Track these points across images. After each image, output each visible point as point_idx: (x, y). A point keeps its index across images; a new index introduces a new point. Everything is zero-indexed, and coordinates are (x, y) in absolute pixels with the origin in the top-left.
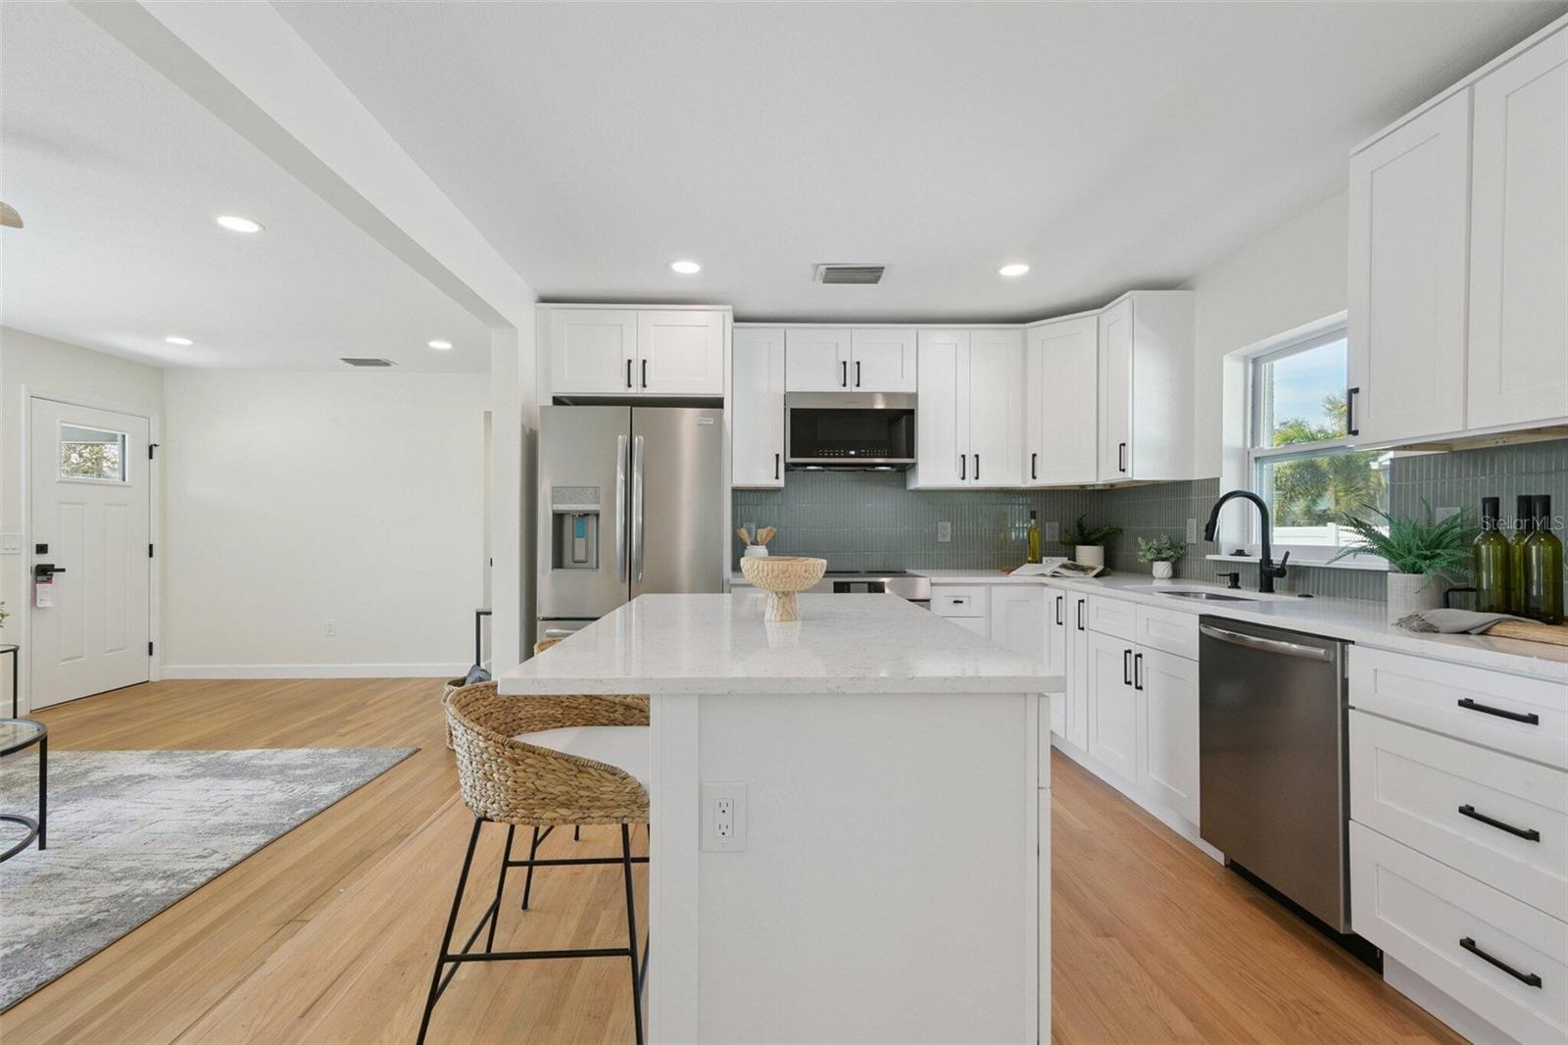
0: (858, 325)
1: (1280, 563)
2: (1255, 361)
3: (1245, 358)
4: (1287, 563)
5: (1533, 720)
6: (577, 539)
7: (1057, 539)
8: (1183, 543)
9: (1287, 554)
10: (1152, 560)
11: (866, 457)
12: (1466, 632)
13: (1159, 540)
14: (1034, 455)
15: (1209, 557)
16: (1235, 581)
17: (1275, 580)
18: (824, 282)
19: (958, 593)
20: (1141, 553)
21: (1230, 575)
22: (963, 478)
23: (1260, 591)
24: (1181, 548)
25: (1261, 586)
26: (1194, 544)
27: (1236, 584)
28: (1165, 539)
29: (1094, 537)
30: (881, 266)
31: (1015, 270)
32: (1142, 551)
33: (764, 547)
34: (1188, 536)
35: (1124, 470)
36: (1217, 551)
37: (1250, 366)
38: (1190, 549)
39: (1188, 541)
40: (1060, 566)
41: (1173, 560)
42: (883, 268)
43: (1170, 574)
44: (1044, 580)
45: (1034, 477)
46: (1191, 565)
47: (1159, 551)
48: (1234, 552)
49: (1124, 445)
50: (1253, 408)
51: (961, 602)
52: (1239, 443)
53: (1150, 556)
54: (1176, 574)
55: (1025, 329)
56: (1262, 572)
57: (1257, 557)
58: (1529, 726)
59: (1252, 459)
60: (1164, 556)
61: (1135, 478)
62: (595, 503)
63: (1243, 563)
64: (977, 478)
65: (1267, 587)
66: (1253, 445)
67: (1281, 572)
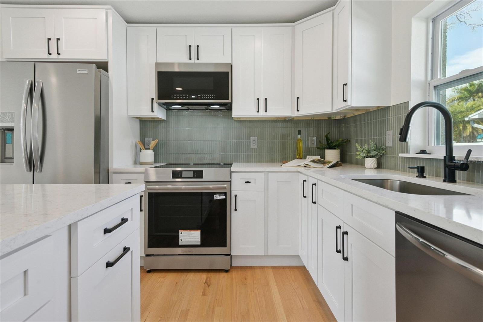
0: (198, 25)
1: (463, 159)
2: (434, 19)
3: (427, 19)
4: (470, 159)
6: (7, 145)
7: (315, 146)
8: (384, 147)
9: (470, 152)
10: (364, 157)
11: (201, 99)
13: (368, 145)
14: (298, 98)
15: (401, 155)
16: (421, 172)
17: (457, 172)
19: (248, 177)
20: (358, 153)
21: (418, 168)
22: (258, 111)
23: (444, 181)
24: (383, 150)
25: (445, 177)
26: (391, 147)
27: (423, 174)
28: (372, 144)
29: (334, 144)
32: (358, 151)
33: (152, 150)
34: (387, 142)
35: (346, 101)
36: (407, 151)
37: (431, 24)
38: (388, 150)
39: (387, 145)
40: (311, 161)
41: (378, 157)
43: (376, 166)
44: (299, 169)
45: (298, 111)
46: (389, 160)
47: (369, 152)
48: (419, 151)
49: (346, 84)
50: (432, 53)
51: (250, 182)
52: (422, 77)
53: (363, 155)
54: (379, 166)
55: (294, 26)
56: (446, 166)
57: (440, 155)
59: (432, 87)
60: (371, 155)
61: (352, 105)
62: (11, 122)
63: (427, 159)
64: (266, 111)
65: (450, 178)
66: (432, 79)
67: (464, 167)
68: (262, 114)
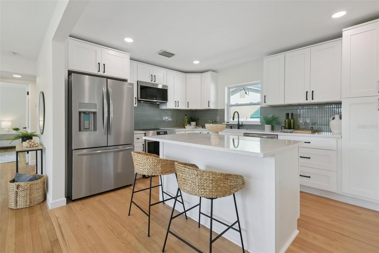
0: (155, 66)
2: (229, 88)
3: (228, 87)
5: (309, 143)
6: (85, 121)
9: (242, 122)
11: (158, 100)
12: (290, 132)
14: (188, 102)
16: (231, 127)
17: (240, 127)
18: (159, 54)
21: (229, 126)
23: (238, 129)
24: (216, 122)
26: (219, 121)
29: (194, 120)
30: (174, 54)
31: (196, 62)
34: (217, 120)
35: (209, 106)
37: (228, 89)
42: (175, 55)
45: (188, 107)
48: (227, 122)
49: (209, 101)
57: (237, 123)
58: (309, 144)
59: (229, 106)
61: (211, 108)
62: (95, 109)
66: (229, 103)
67: (241, 125)
68: (177, 108)
